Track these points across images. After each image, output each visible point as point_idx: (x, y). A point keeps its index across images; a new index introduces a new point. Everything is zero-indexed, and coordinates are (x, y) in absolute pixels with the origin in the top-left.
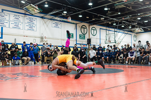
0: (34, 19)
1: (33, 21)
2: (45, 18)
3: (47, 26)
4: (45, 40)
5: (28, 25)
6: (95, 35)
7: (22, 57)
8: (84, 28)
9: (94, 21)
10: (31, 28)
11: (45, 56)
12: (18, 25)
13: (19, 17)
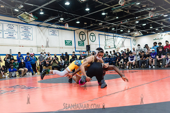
0: (29, 28)
1: (29, 30)
2: (41, 26)
3: (44, 34)
4: (42, 49)
5: (23, 34)
6: (94, 41)
7: (18, 68)
8: (82, 34)
9: (92, 27)
10: (27, 37)
11: (43, 66)
12: (13, 35)
13: (13, 27)
